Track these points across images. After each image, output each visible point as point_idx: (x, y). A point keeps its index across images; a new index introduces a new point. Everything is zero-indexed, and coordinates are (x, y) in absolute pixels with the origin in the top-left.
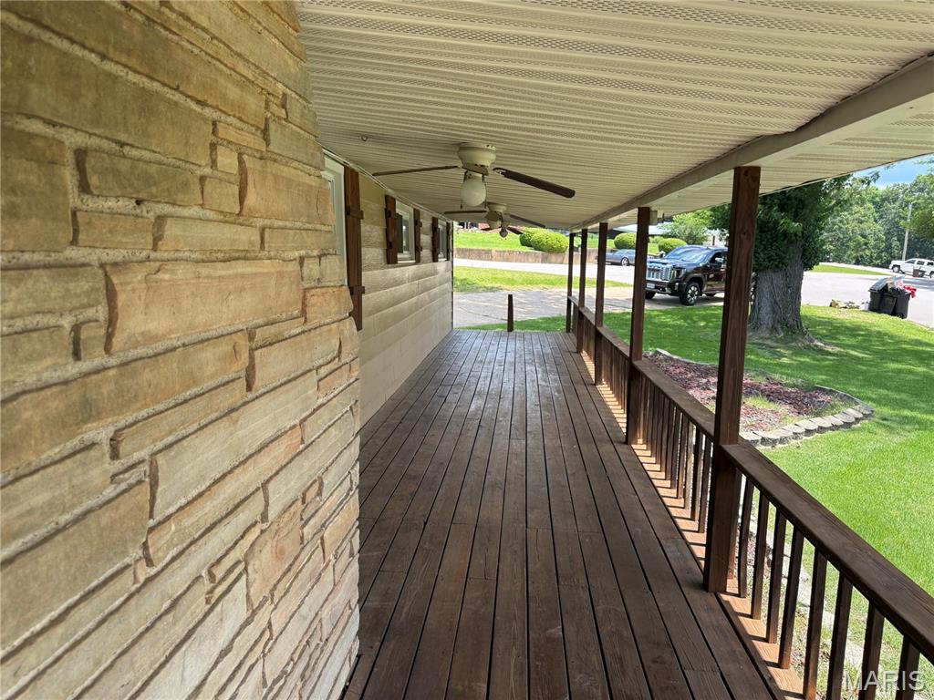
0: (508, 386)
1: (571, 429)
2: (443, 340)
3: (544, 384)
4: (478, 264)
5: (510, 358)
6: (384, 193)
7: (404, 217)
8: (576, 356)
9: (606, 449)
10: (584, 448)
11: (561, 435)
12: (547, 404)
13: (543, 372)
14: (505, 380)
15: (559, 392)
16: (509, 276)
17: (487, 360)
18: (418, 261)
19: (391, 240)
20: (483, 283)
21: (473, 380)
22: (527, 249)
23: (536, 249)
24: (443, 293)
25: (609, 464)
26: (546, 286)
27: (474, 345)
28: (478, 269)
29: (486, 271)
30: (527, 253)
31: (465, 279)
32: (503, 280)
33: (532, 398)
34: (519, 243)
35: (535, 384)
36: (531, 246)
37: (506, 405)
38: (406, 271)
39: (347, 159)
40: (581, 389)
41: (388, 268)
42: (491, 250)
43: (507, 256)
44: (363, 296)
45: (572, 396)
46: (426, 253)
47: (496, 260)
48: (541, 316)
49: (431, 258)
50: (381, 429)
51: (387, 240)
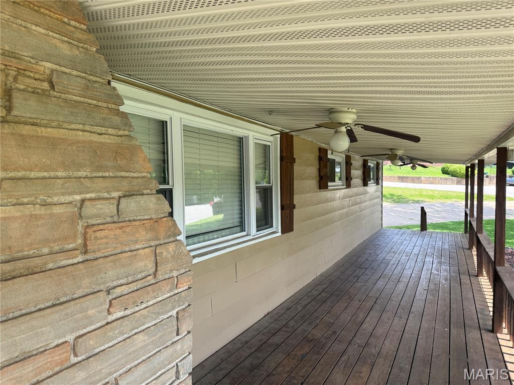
0: (407, 272)
1: (447, 313)
2: (372, 235)
3: (436, 272)
4: (411, 185)
5: (416, 251)
6: (318, 147)
7: (336, 160)
8: (467, 252)
9: (473, 335)
10: (453, 331)
11: (438, 317)
12: (434, 289)
13: (438, 263)
14: (407, 267)
15: (446, 280)
16: (431, 193)
17: (399, 251)
18: (348, 185)
19: (322, 174)
20: (412, 198)
21: (383, 266)
22: (446, 176)
23: (452, 176)
24: (373, 205)
25: (472, 350)
26: (457, 200)
27: (393, 240)
28: (409, 189)
29: (415, 190)
30: (446, 179)
31: (400, 196)
32: (426, 196)
33: (423, 283)
34: (441, 172)
35: (429, 272)
36: (448, 174)
37: (401, 286)
38: (337, 192)
39: (282, 128)
40: (465, 279)
41: (320, 192)
42: (420, 177)
43: (432, 181)
44: (294, 210)
45: (456, 285)
46: (357, 181)
47: (424, 183)
48: (451, 220)
49: (362, 184)
50: (305, 297)
51: (319, 174)
